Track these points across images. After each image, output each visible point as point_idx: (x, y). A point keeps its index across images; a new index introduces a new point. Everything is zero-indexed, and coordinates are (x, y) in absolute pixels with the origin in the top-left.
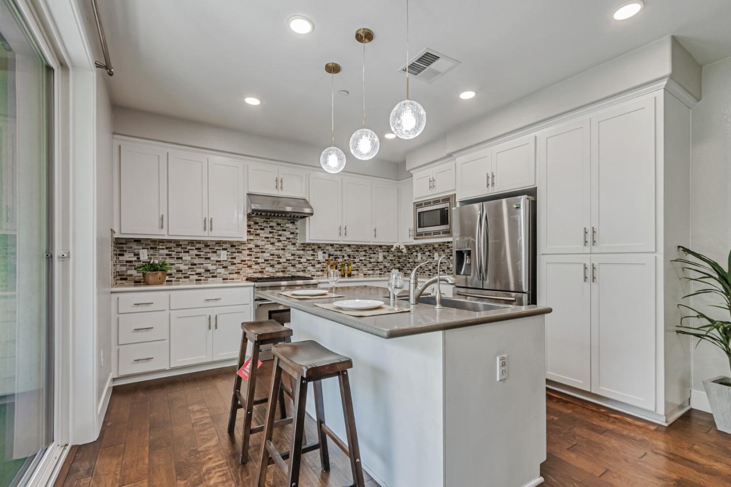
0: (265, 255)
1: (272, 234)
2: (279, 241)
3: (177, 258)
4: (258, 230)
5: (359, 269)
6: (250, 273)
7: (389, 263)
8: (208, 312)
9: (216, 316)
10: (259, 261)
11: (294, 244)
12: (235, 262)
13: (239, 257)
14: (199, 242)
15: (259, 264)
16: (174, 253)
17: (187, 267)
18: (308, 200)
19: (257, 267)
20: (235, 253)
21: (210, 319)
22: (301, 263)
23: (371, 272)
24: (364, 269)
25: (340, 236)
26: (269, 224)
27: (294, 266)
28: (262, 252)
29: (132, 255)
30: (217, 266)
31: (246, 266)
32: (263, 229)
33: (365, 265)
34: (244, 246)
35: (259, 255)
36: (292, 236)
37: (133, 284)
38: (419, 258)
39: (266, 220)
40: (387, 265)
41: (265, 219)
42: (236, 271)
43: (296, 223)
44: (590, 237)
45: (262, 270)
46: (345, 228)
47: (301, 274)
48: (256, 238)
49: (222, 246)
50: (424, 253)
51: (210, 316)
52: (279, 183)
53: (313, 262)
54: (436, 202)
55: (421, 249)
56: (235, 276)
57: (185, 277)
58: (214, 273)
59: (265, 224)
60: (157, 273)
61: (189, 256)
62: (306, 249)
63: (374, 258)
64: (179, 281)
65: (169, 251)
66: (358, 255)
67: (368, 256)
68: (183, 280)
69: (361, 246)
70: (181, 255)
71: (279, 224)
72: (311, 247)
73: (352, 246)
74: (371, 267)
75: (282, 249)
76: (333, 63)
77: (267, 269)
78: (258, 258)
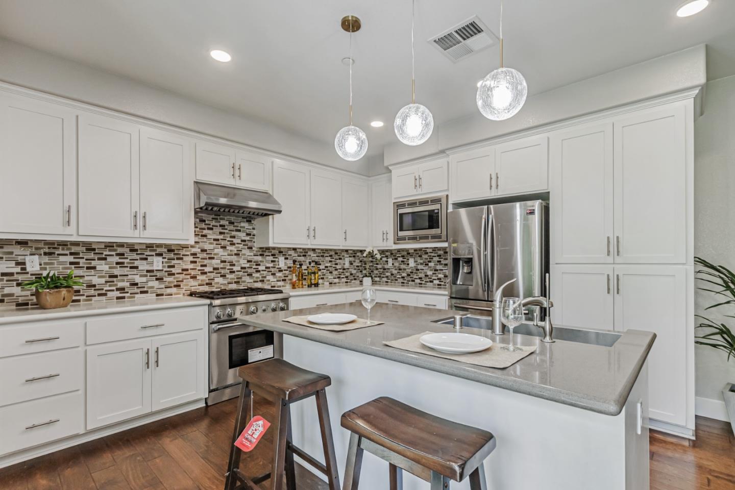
0: (214, 261)
1: (223, 235)
2: (232, 244)
3: (88, 268)
4: (205, 229)
5: (325, 277)
6: (194, 285)
7: (355, 269)
8: (146, 344)
9: (158, 348)
10: (207, 269)
11: (250, 248)
12: (173, 272)
13: (179, 266)
14: (121, 245)
15: (205, 273)
16: (84, 260)
17: (103, 281)
18: (271, 193)
19: (204, 277)
20: (174, 259)
21: (148, 353)
22: (259, 271)
23: (337, 280)
24: (330, 277)
25: (309, 238)
26: (220, 222)
27: (250, 275)
28: (210, 258)
29: (13, 264)
30: (148, 277)
31: (189, 277)
32: (212, 229)
33: (331, 273)
34: (186, 251)
35: (206, 262)
36: (248, 238)
37: (14, 307)
38: (390, 264)
39: (216, 217)
40: (354, 272)
41: (213, 216)
42: (176, 283)
43: (252, 222)
44: (614, 247)
45: (210, 281)
46: (314, 230)
47: (259, 285)
48: (202, 240)
49: (156, 250)
50: (396, 259)
51: (148, 350)
52: (236, 170)
53: (272, 270)
54: (424, 202)
55: (392, 254)
56: (174, 290)
57: (99, 295)
58: (144, 287)
59: (214, 223)
60: (59, 292)
61: (106, 264)
62: (265, 254)
63: (340, 264)
64: (91, 300)
65: (74, 258)
66: (323, 261)
67: (334, 261)
68: (97, 298)
69: (327, 250)
70: (93, 263)
71: (231, 223)
72: (271, 252)
73: (316, 251)
74: (337, 275)
75: (236, 254)
76: (352, 17)
77: (216, 280)
78: (205, 266)
